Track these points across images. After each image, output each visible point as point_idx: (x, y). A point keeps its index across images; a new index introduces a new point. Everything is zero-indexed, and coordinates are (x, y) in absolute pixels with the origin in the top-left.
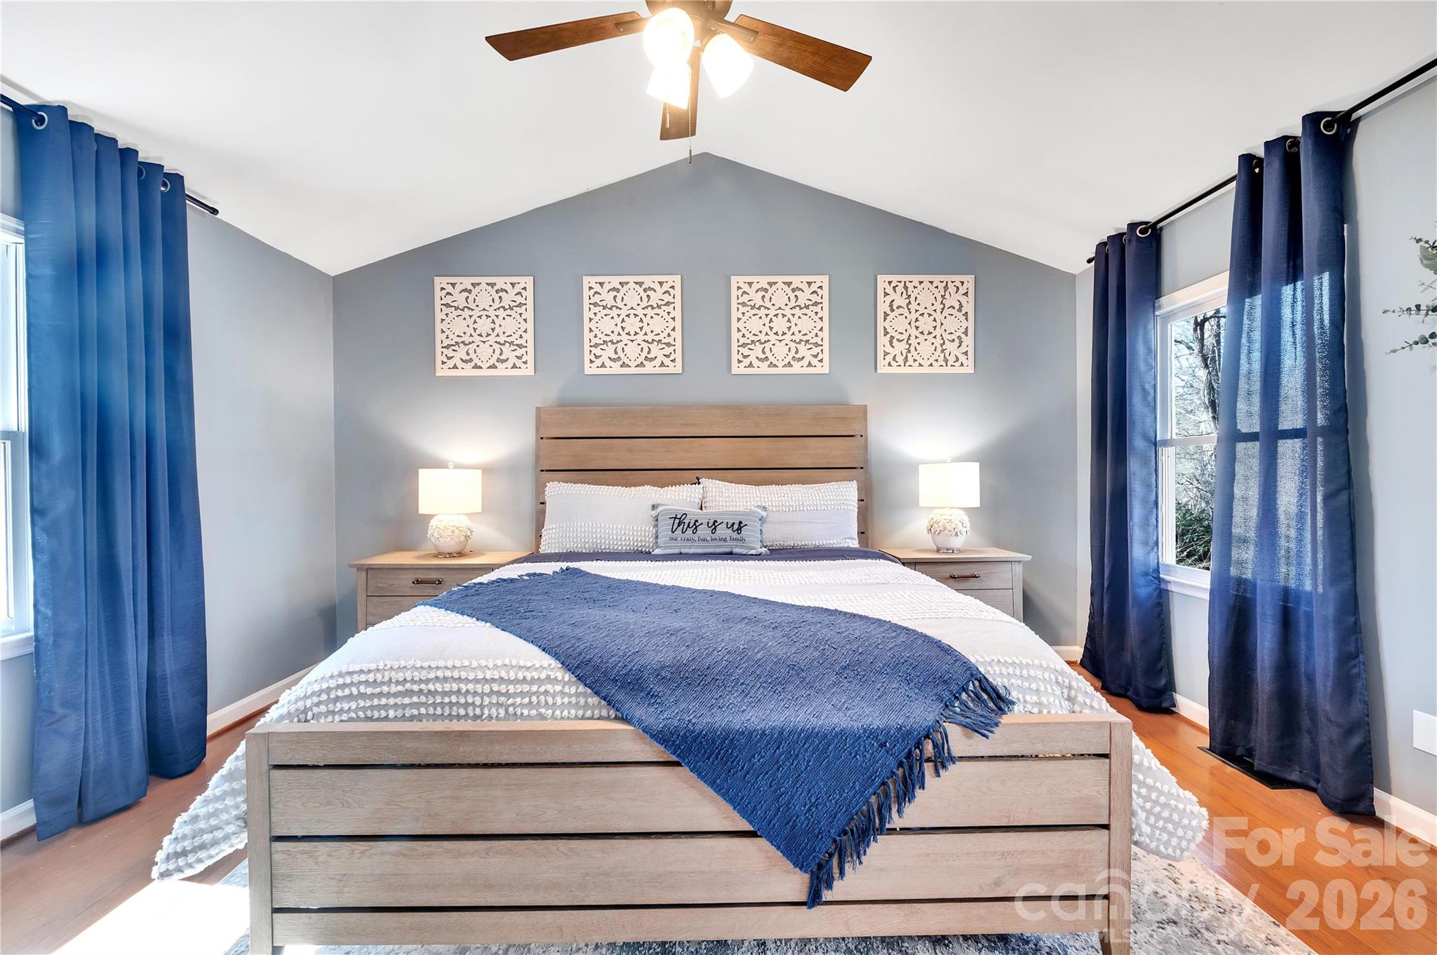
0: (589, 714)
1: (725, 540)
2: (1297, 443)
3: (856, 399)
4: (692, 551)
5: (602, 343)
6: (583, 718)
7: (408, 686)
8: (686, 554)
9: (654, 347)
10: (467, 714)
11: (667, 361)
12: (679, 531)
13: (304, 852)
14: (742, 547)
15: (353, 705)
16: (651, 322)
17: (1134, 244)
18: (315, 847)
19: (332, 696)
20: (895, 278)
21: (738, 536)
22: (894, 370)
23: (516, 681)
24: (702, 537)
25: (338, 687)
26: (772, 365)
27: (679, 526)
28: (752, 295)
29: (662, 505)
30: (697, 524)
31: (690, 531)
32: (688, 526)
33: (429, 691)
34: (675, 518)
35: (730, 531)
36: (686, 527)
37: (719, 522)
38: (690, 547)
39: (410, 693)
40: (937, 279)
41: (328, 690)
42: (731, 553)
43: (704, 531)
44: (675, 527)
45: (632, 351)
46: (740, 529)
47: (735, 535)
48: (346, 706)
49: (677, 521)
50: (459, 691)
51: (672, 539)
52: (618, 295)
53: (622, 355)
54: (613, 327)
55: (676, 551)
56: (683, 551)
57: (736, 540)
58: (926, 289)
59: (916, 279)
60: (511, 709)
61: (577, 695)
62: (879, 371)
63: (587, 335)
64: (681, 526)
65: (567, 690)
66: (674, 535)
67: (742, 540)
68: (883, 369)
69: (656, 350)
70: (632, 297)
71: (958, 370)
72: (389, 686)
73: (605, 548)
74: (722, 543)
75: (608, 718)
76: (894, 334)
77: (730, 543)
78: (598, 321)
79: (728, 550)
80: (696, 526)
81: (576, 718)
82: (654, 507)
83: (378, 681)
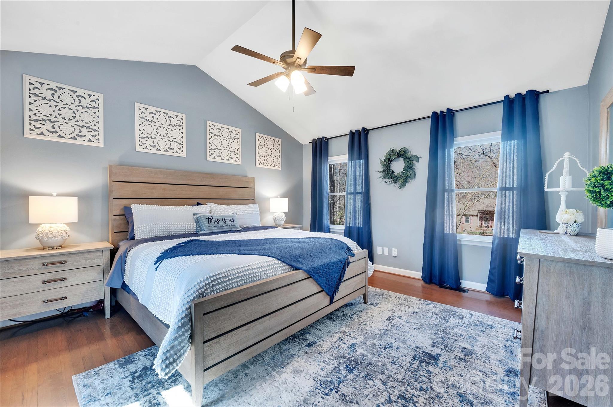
0: (286, 271)
1: (230, 226)
2: (360, 195)
3: (250, 174)
4: (217, 231)
5: (146, 137)
6: (285, 272)
7: (237, 275)
8: (215, 232)
9: (173, 143)
10: (257, 279)
11: (179, 151)
12: (212, 224)
13: (216, 343)
14: (235, 228)
15: (220, 286)
16: (171, 132)
17: (324, 142)
18: (220, 339)
19: (211, 285)
20: (261, 135)
21: (234, 224)
22: (261, 166)
23: (268, 266)
24: (221, 225)
25: (212, 282)
26: (222, 159)
27: (211, 221)
28: (215, 130)
29: (200, 214)
30: (219, 220)
31: (216, 223)
32: (215, 221)
33: (244, 275)
34: (209, 218)
35: (230, 222)
36: (214, 222)
37: (226, 219)
38: (217, 229)
39: (238, 277)
40: (272, 138)
41: (209, 284)
42: (230, 231)
43: (221, 223)
44: (210, 222)
45: (162, 144)
46: (233, 221)
47: (232, 224)
48: (218, 287)
49: (210, 220)
50: (253, 272)
51: (209, 227)
52: (155, 116)
53: (157, 145)
54: (152, 131)
55: (211, 231)
56: (214, 231)
57: (233, 225)
58: (270, 141)
59: (267, 137)
60: (268, 275)
61: (283, 266)
62: (256, 166)
63: (137, 132)
64: (212, 222)
65: (280, 266)
66: (209, 225)
67: (235, 225)
68: (257, 165)
69: (173, 145)
70: (162, 118)
71: (277, 168)
72: (231, 276)
73: (174, 234)
74: (229, 227)
75: (291, 271)
76: (261, 154)
77: (231, 227)
78: (143, 126)
79: (230, 229)
80: (218, 221)
81: (284, 273)
82: (194, 215)
83: (227, 275)
